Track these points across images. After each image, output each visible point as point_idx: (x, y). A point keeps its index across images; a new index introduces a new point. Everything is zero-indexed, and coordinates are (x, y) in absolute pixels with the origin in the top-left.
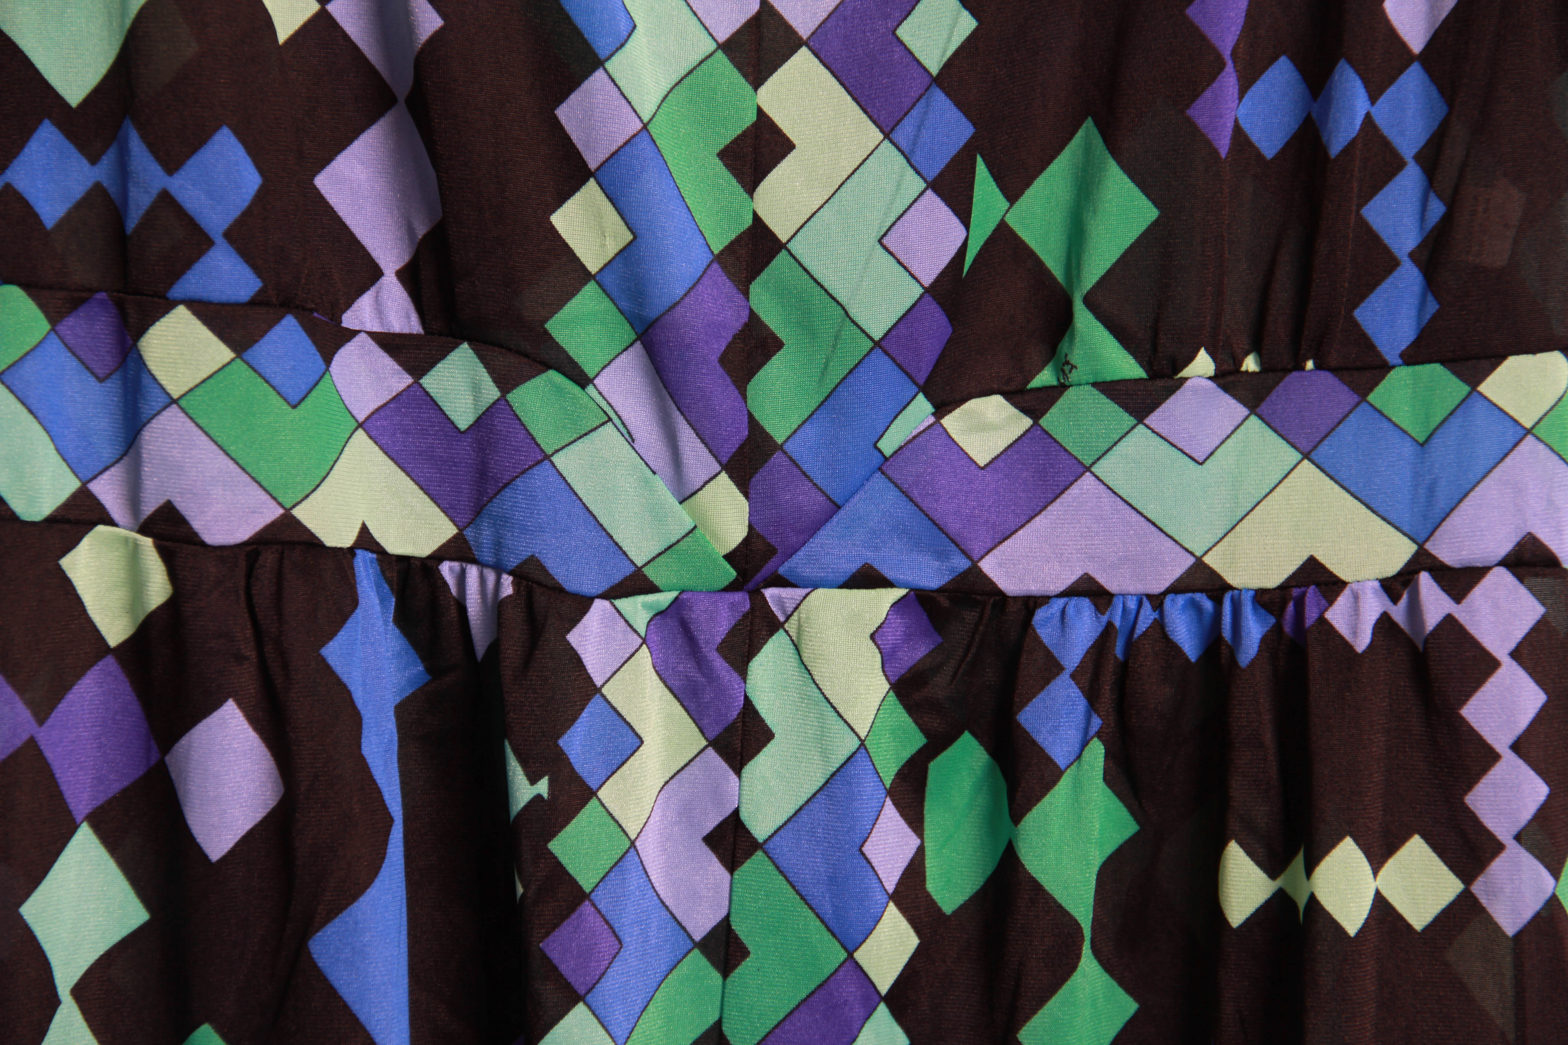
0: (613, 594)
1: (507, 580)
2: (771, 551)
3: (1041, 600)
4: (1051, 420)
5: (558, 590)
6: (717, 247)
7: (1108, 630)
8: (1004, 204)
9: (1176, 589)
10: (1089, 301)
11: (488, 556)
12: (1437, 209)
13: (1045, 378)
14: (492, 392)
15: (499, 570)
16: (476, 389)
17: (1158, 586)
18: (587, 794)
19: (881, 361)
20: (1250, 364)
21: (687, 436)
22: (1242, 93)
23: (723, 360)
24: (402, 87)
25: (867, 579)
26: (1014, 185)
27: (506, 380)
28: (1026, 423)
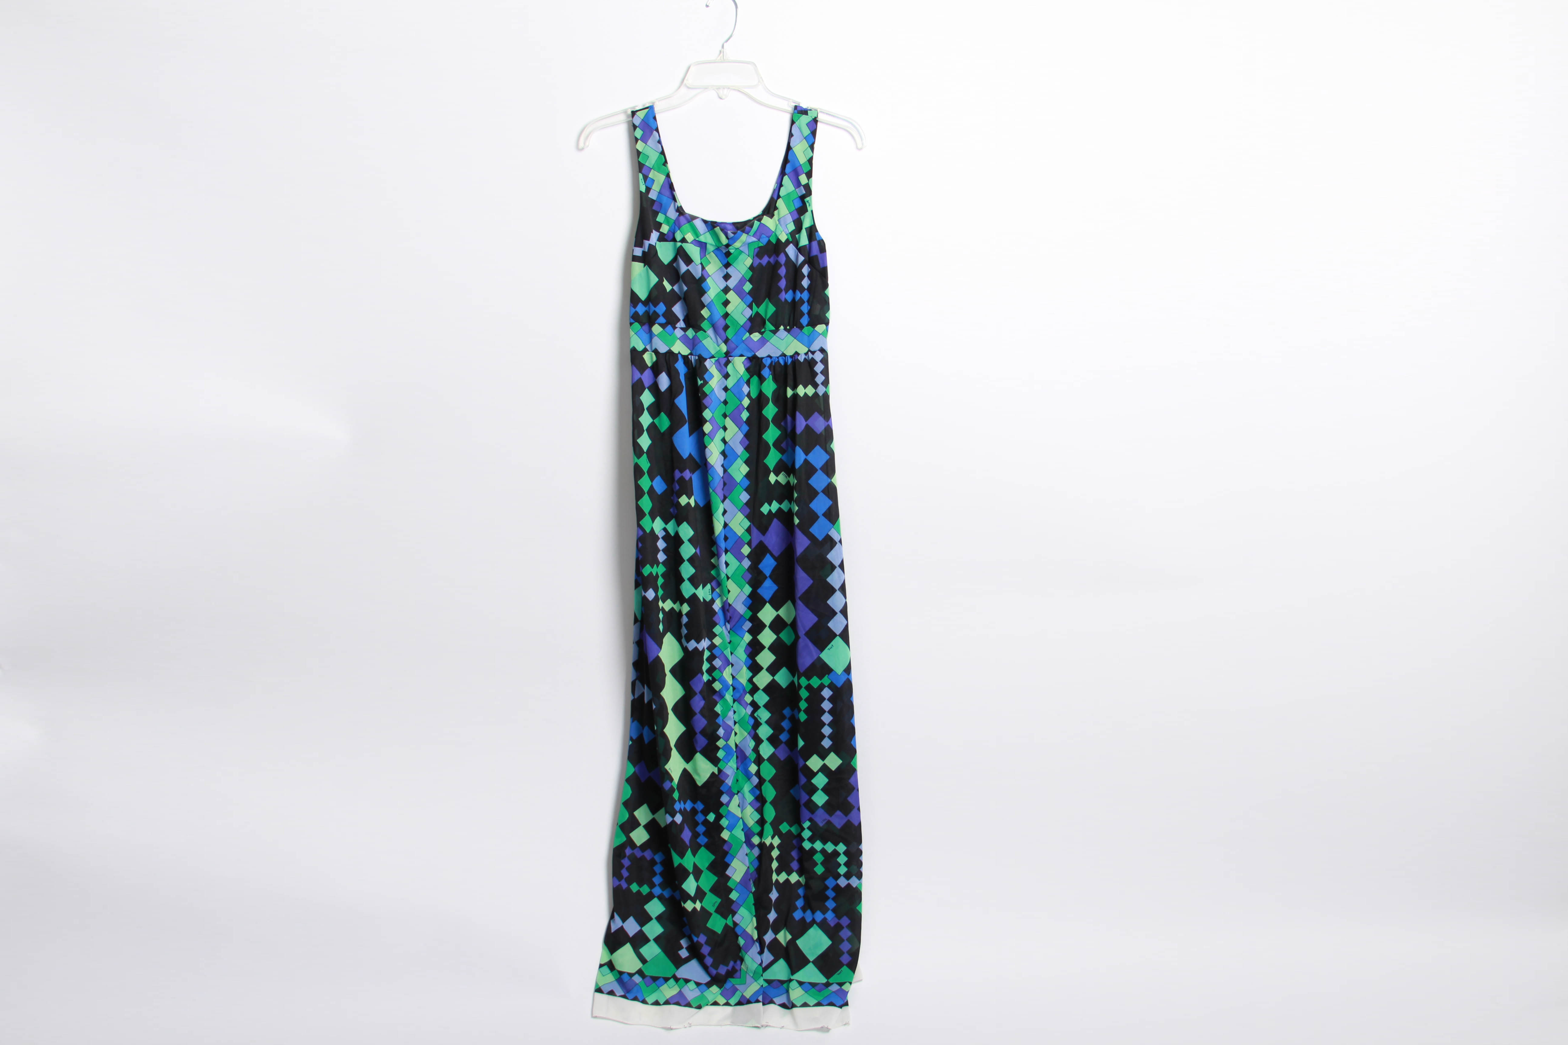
0: (710, 358)
1: (697, 357)
2: (729, 353)
3: (764, 358)
5: (703, 358)
6: (722, 315)
7: (772, 362)
8: (757, 308)
9: (780, 356)
10: (768, 320)
11: (694, 354)
12: (809, 307)
13: (763, 330)
14: (694, 334)
16: (692, 333)
17: (778, 356)
18: (708, 383)
19: (742, 328)
20: (788, 327)
21: (719, 339)
22: (786, 294)
23: (723, 329)
24: (682, 296)
25: (742, 356)
26: (758, 306)
27: (696, 332)
28: (761, 336)
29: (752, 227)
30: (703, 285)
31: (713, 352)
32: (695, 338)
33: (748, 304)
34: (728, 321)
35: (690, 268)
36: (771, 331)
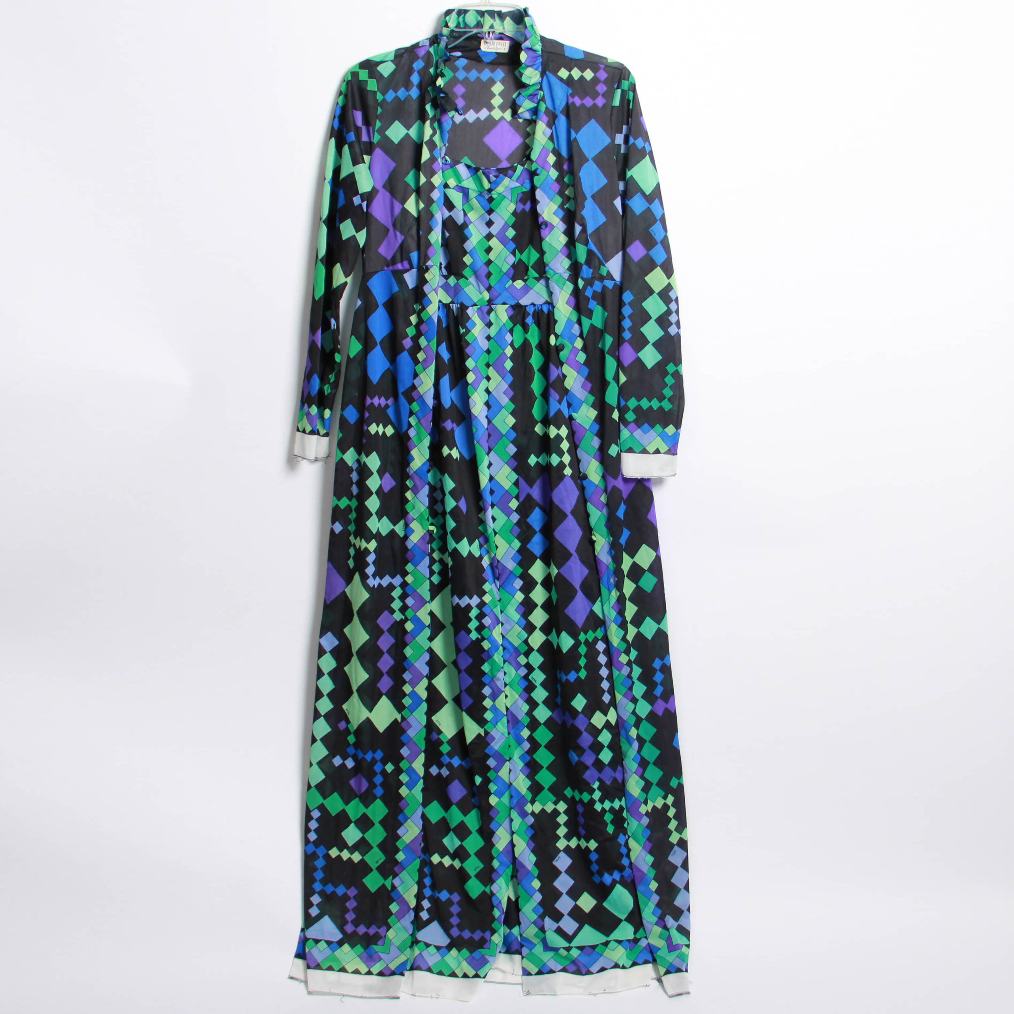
0: (472, 306)
1: (459, 305)
2: (492, 300)
3: (527, 306)
4: (527, 283)
5: (465, 306)
6: (484, 262)
7: (535, 310)
8: (520, 255)
9: (544, 304)
10: (532, 267)
11: (456, 302)
13: (526, 278)
14: (456, 281)
15: (457, 304)
16: (454, 281)
17: (541, 304)
18: (470, 331)
19: (505, 275)
21: (481, 286)
23: (486, 276)
25: (504, 303)
26: (521, 253)
27: (458, 280)
28: (524, 283)
29: (515, 171)
30: (466, 231)
31: (475, 300)
32: (457, 286)
33: (511, 250)
34: (491, 268)
35: (451, 214)
36: (535, 278)
